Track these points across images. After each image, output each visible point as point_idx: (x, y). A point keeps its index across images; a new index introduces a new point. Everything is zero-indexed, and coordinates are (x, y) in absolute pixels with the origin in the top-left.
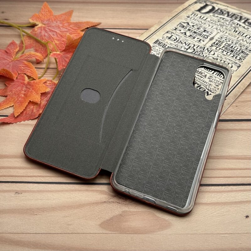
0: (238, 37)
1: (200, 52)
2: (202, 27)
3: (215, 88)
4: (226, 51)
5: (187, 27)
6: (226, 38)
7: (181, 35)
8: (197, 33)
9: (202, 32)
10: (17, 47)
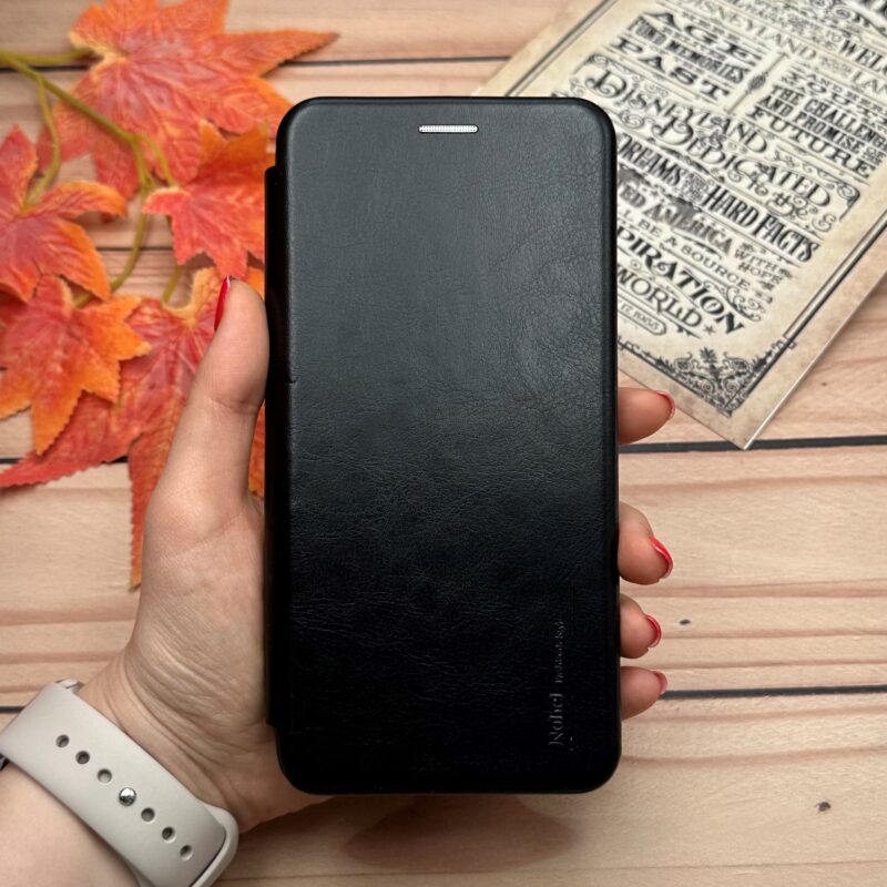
0: (856, 71)
1: (711, 140)
2: (722, 32)
3: (759, 294)
4: (808, 134)
5: (666, 34)
6: (811, 80)
7: (641, 68)
8: (704, 57)
9: (723, 54)
10: (29, 157)
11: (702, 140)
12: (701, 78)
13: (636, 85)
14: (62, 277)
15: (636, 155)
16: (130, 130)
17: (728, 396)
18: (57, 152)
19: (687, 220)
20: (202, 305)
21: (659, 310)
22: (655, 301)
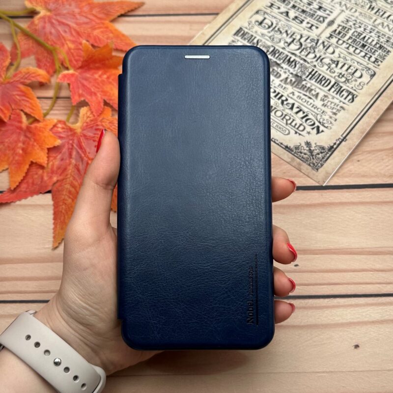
0: (374, 18)
1: (310, 49)
3: (331, 117)
4: (353, 47)
5: (291, 1)
6: (354, 22)
7: (280, 17)
8: (307, 12)
9: (316, 10)
10: (7, 57)
11: (306, 48)
12: (306, 21)
13: (277, 24)
14: (22, 110)
15: (277, 55)
16: (52, 45)
17: (317, 162)
18: (19, 55)
19: (299, 84)
20: (84, 123)
21: (287, 124)
22: (285, 120)
